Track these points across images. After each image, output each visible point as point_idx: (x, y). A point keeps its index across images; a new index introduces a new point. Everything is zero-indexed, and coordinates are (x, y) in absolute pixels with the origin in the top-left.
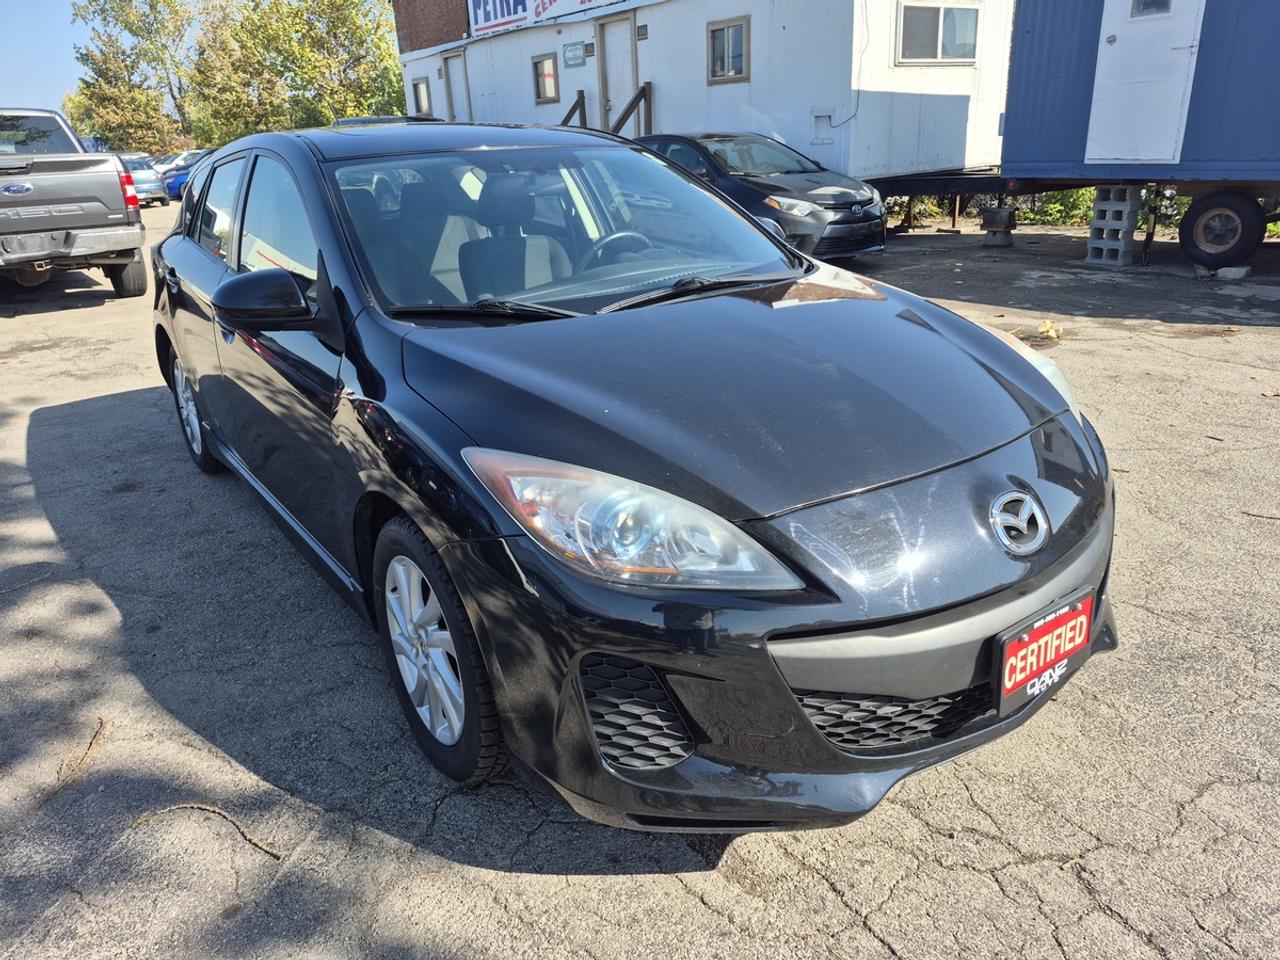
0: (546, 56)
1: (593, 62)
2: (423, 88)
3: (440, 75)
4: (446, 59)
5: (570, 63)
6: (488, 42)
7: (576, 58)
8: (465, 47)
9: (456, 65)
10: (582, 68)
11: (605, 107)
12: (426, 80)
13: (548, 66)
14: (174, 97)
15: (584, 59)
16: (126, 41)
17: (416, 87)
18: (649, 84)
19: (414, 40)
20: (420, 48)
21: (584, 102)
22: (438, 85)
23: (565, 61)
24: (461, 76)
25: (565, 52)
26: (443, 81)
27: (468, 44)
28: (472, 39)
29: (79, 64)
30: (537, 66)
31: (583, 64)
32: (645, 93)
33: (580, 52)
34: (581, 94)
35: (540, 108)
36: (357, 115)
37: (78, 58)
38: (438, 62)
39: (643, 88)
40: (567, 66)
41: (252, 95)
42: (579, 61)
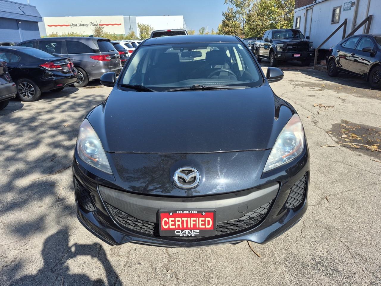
0: (337, 7)
1: (353, 9)
2: (299, 19)
3: (304, 15)
4: (307, 10)
5: (345, 9)
6: (320, 4)
7: (348, 7)
8: (313, 6)
9: (310, 12)
10: (349, 11)
11: (354, 24)
12: (300, 17)
13: (338, 11)
14: (243, 24)
15: (351, 8)
16: (235, 9)
17: (297, 19)
18: (371, 16)
19: (300, 4)
20: (301, 7)
21: (346, 23)
22: (303, 19)
23: (344, 9)
24: (311, 15)
25: (344, 5)
26: (305, 17)
27: (314, 5)
28: (316, 3)
29: (223, 16)
30: (334, 11)
31: (350, 9)
32: (369, 19)
33: (350, 5)
34: (346, 20)
35: (332, 25)
36: (287, 28)
37: (223, 15)
38: (305, 11)
39: (369, 17)
40: (344, 10)
41: (260, 23)
42: (349, 8)
